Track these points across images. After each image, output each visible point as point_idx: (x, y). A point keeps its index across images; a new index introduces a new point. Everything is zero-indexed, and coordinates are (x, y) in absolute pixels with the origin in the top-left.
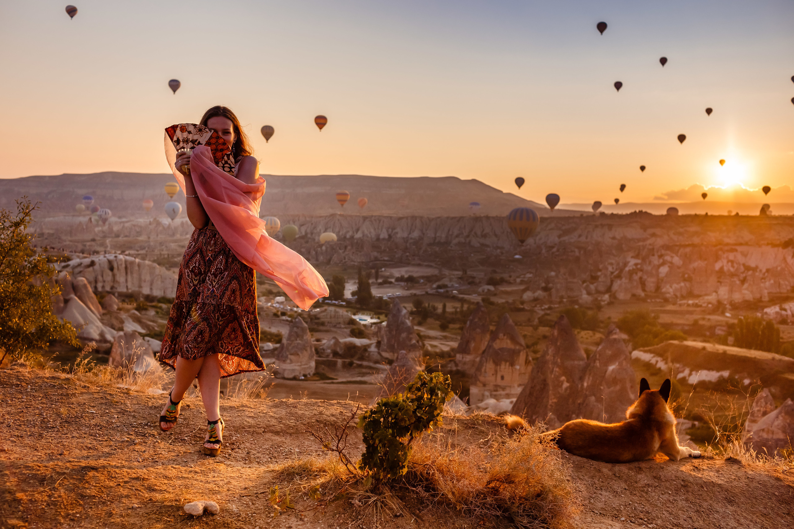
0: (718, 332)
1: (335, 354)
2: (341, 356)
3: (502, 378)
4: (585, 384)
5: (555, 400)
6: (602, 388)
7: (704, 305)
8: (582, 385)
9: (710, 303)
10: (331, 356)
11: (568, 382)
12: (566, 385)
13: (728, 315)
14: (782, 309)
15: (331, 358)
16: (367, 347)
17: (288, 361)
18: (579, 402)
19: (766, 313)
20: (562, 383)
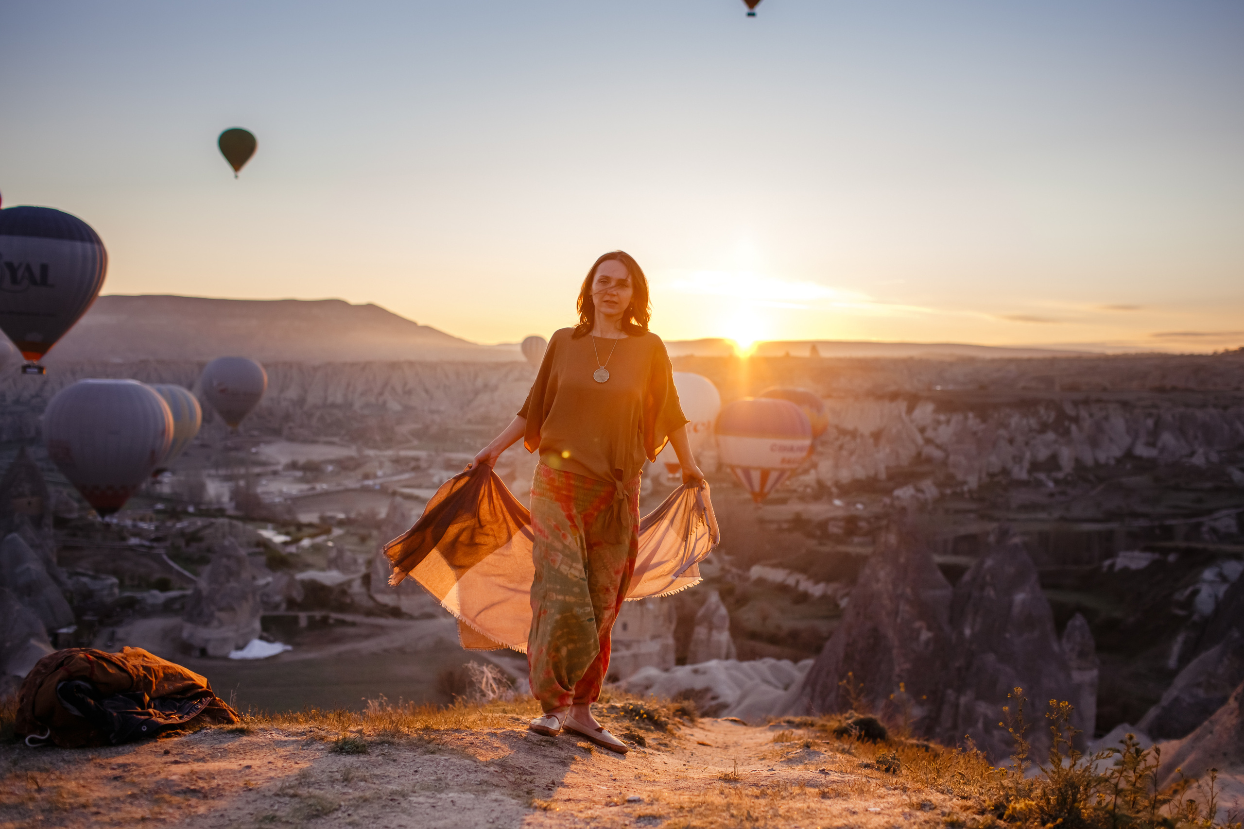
0: (834, 529)
1: (291, 603)
2: (302, 607)
3: (625, 627)
4: (968, 632)
5: (907, 666)
6: (1008, 635)
7: (801, 489)
8: (961, 633)
9: (807, 486)
10: (284, 606)
11: (929, 629)
12: (925, 635)
13: (837, 502)
14: (919, 490)
15: (282, 611)
16: (346, 587)
17: (215, 623)
18: (957, 665)
19: (898, 498)
20: (918, 632)
